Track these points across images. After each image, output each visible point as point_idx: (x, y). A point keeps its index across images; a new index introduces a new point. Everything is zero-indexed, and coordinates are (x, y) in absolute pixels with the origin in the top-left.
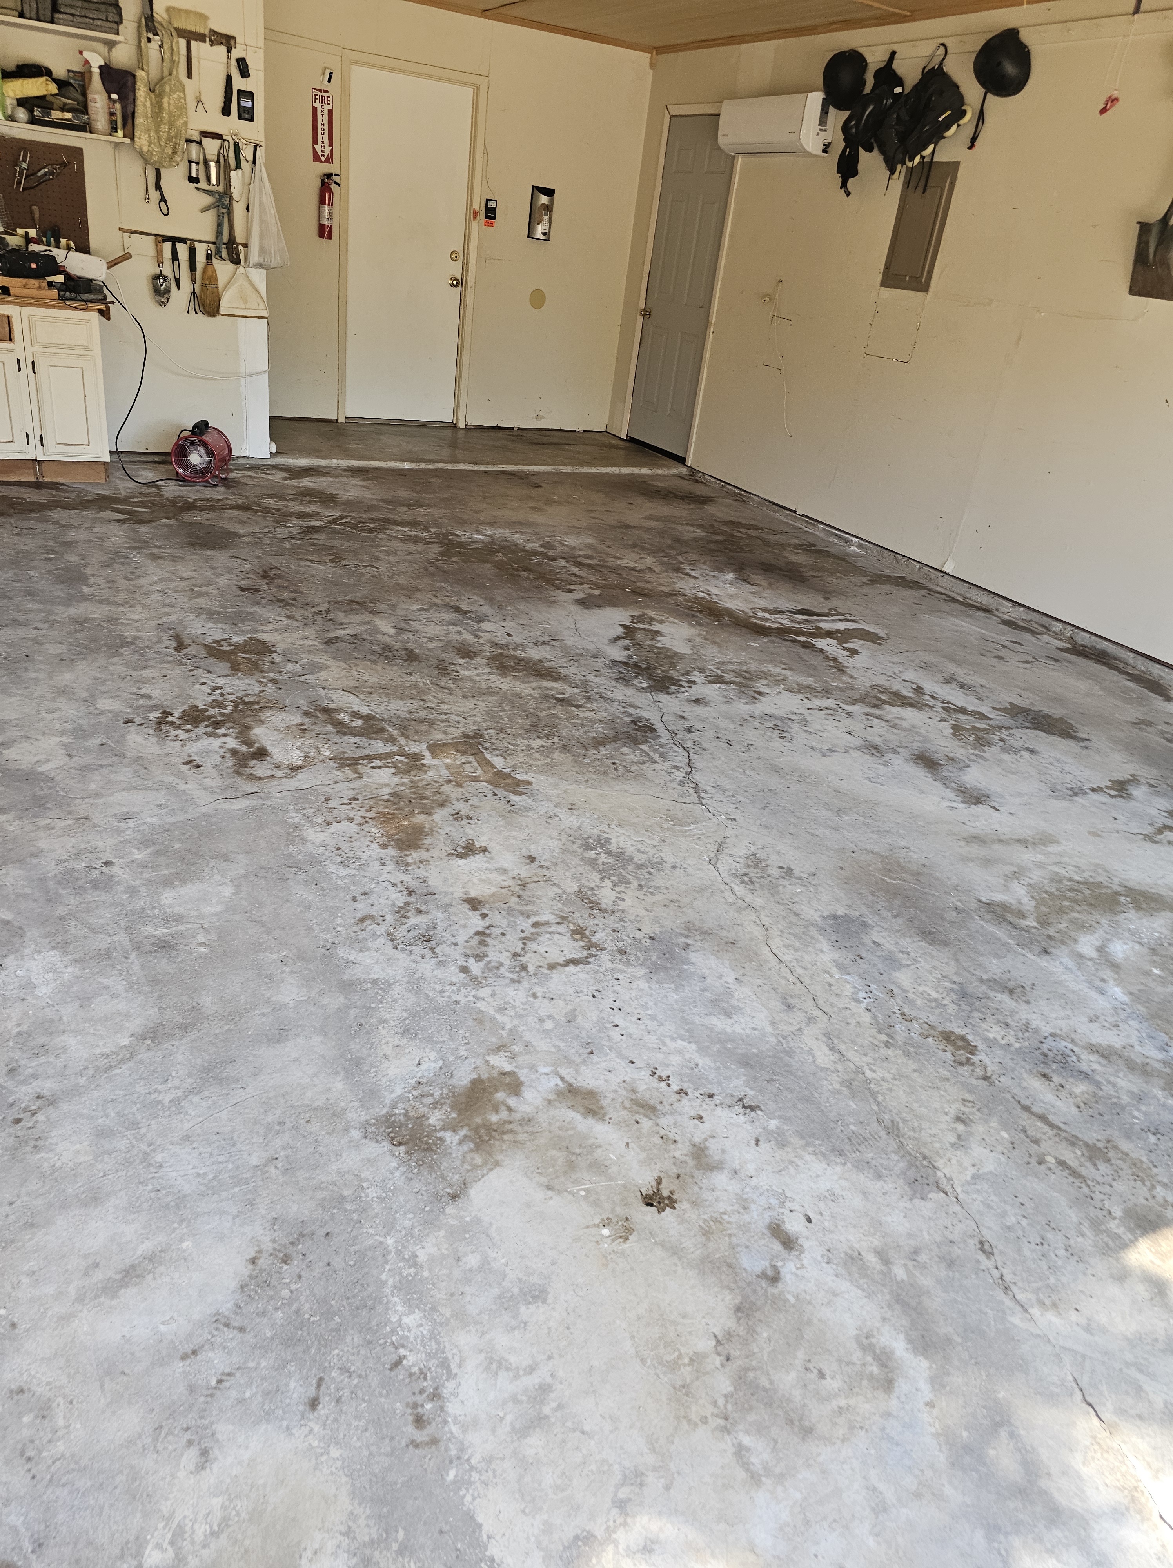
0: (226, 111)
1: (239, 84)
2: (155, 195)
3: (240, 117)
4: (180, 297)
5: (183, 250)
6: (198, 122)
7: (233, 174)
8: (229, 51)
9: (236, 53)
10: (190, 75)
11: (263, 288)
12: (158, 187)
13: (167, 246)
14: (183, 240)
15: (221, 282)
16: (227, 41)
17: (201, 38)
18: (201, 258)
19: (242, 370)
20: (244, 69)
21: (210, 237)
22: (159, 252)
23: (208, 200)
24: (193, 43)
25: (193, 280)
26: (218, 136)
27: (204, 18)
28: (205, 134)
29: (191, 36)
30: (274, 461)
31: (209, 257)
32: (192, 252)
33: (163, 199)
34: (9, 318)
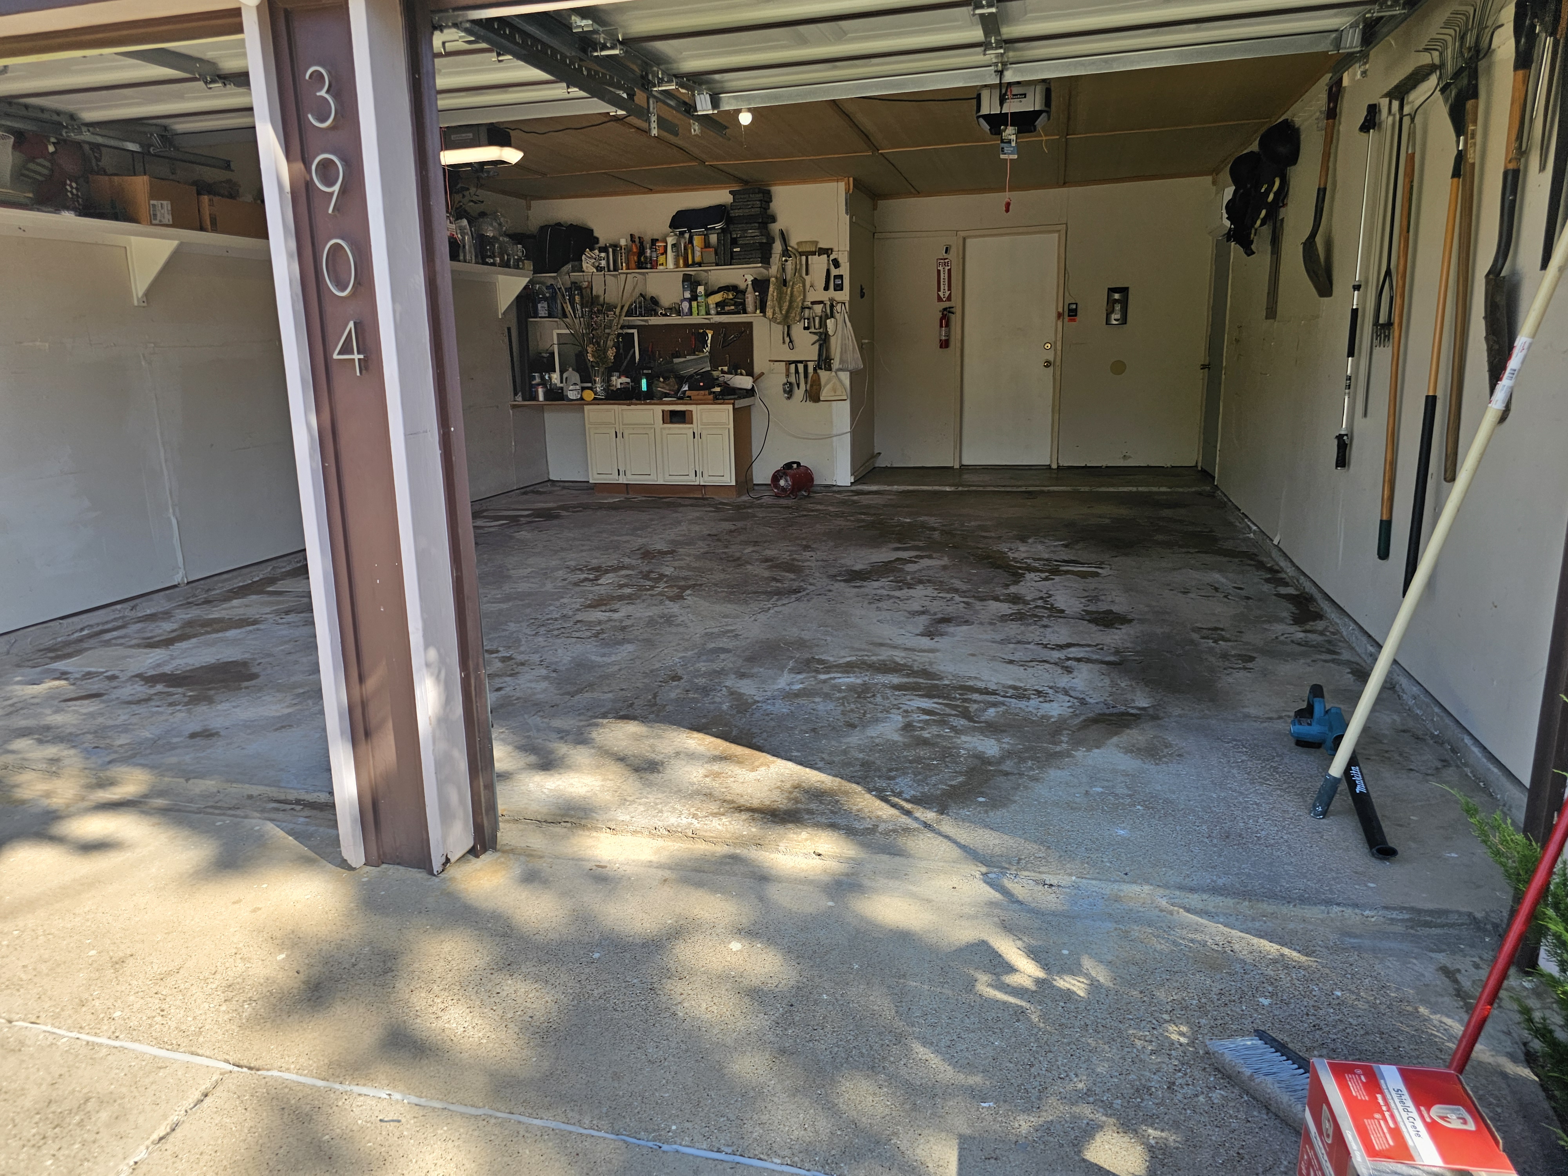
0: (826, 288)
1: (834, 272)
2: (787, 340)
3: (835, 290)
4: (799, 393)
5: (801, 367)
6: (812, 296)
7: (828, 321)
8: (828, 256)
9: (832, 257)
10: (807, 274)
11: (847, 382)
12: (789, 335)
13: (793, 366)
14: (801, 362)
15: (823, 381)
16: (827, 252)
17: (813, 253)
18: (811, 370)
19: (835, 432)
20: (836, 263)
21: (816, 358)
22: (788, 370)
23: (816, 337)
24: (810, 257)
25: (806, 383)
26: (821, 302)
27: (816, 243)
28: (813, 303)
29: (807, 254)
30: (854, 488)
31: (815, 369)
32: (806, 368)
33: (791, 341)
34: (691, 411)
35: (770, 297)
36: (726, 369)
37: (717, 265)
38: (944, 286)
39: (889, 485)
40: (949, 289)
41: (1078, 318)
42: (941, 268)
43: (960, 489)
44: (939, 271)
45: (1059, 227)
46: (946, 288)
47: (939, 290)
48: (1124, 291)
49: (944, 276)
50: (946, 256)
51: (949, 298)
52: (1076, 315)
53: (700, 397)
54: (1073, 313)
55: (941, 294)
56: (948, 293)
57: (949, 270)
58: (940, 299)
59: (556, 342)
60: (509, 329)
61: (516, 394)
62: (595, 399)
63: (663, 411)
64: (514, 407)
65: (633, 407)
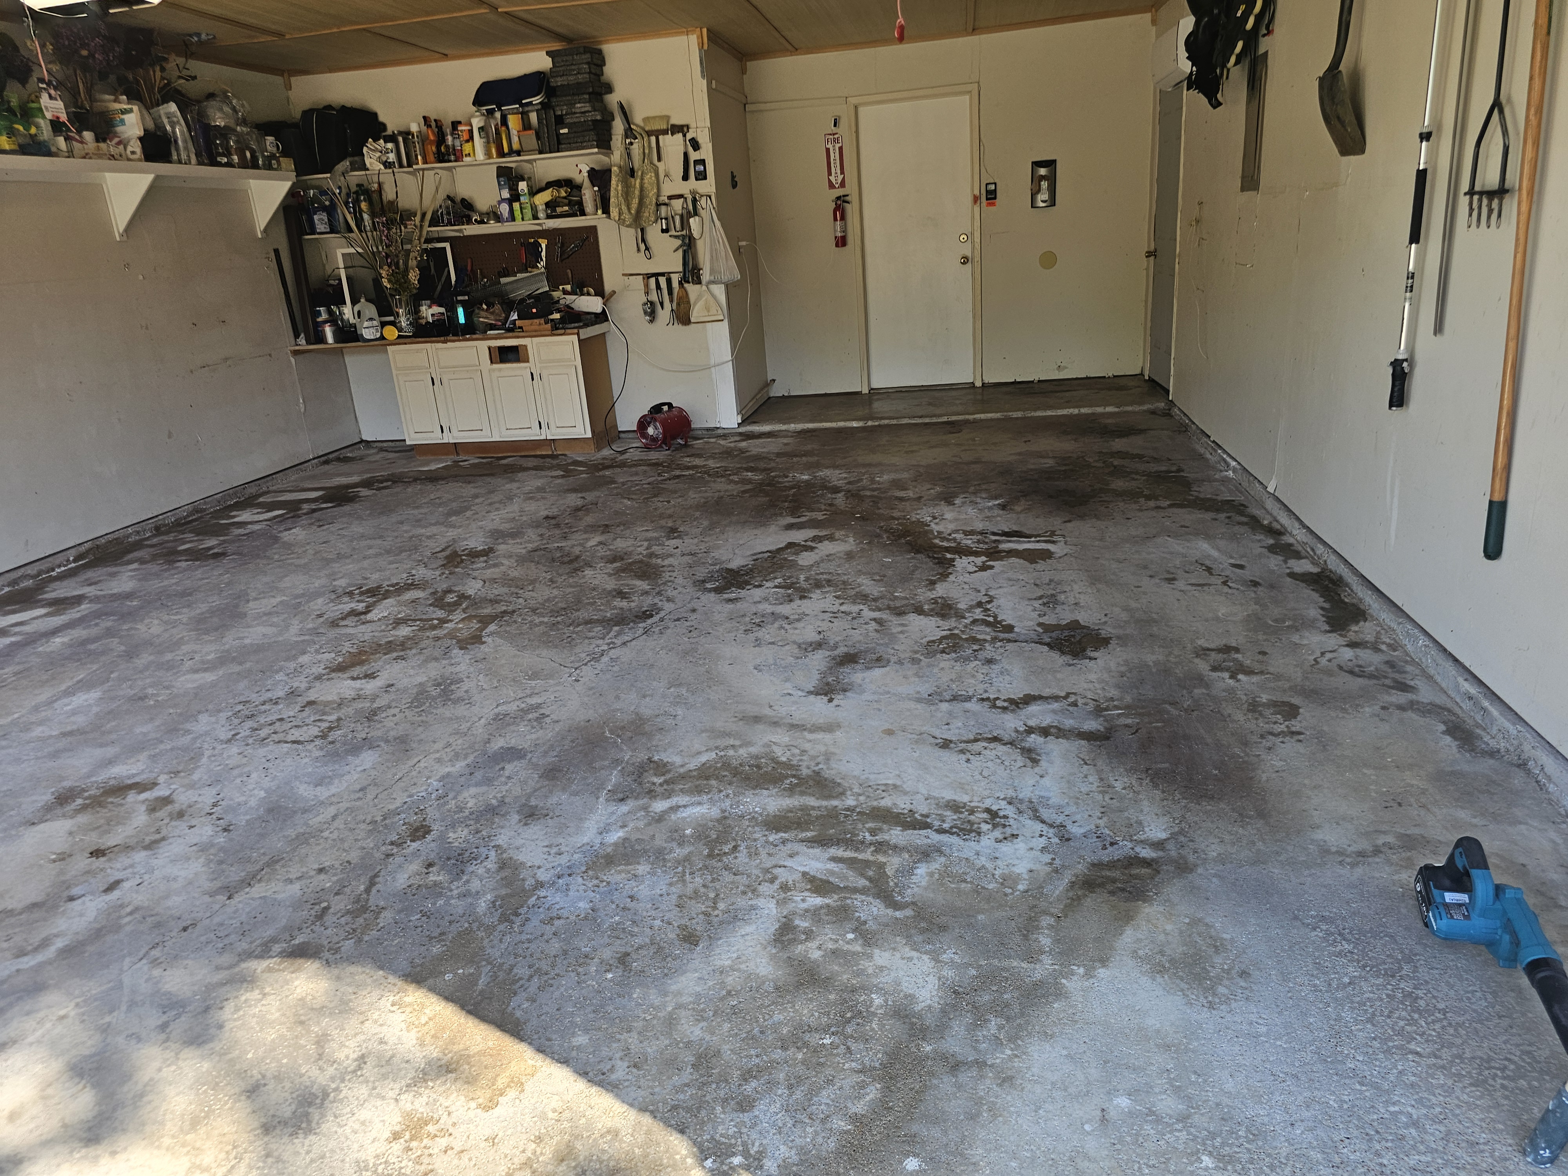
0: (685, 177)
1: (694, 156)
2: (642, 247)
3: (697, 179)
4: (664, 314)
5: (663, 281)
6: (669, 189)
7: (691, 220)
8: (684, 136)
9: (689, 136)
10: (659, 159)
11: (723, 298)
12: (643, 240)
13: (652, 280)
14: (663, 274)
15: (692, 297)
16: (681, 129)
17: (665, 132)
18: (675, 284)
19: (712, 362)
20: (695, 145)
21: (681, 269)
22: (647, 286)
23: (679, 242)
24: (661, 137)
25: (671, 301)
26: (681, 196)
27: (668, 118)
28: (670, 198)
29: (658, 133)
30: (742, 429)
31: (680, 283)
32: (669, 282)
33: (647, 249)
34: (526, 346)
35: (613, 193)
36: (568, 287)
37: (541, 152)
38: (835, 168)
39: (784, 424)
40: (842, 172)
41: (997, 201)
42: (830, 146)
43: (870, 423)
44: (828, 150)
45: (969, 87)
46: (839, 171)
47: (830, 174)
48: (1050, 164)
49: (834, 156)
50: (835, 130)
51: (843, 184)
52: (995, 198)
53: (533, 328)
54: (991, 195)
55: (832, 178)
56: (840, 177)
57: (841, 149)
58: (831, 186)
59: (341, 265)
60: (276, 251)
61: (297, 336)
62: (399, 337)
63: (489, 348)
64: (296, 353)
65: (450, 344)
